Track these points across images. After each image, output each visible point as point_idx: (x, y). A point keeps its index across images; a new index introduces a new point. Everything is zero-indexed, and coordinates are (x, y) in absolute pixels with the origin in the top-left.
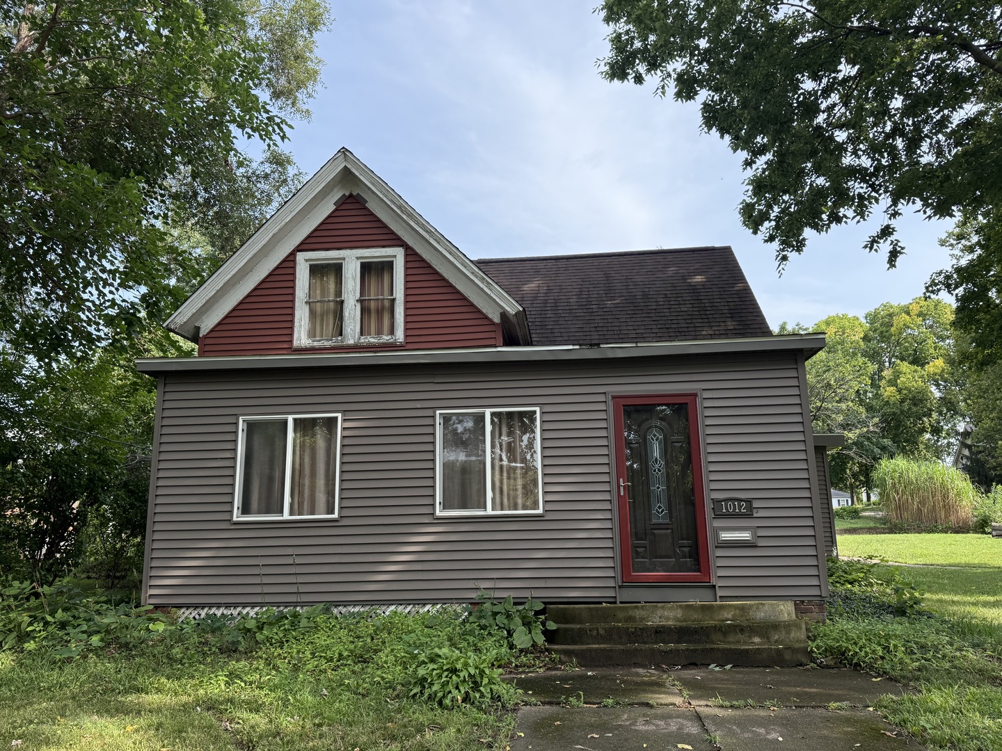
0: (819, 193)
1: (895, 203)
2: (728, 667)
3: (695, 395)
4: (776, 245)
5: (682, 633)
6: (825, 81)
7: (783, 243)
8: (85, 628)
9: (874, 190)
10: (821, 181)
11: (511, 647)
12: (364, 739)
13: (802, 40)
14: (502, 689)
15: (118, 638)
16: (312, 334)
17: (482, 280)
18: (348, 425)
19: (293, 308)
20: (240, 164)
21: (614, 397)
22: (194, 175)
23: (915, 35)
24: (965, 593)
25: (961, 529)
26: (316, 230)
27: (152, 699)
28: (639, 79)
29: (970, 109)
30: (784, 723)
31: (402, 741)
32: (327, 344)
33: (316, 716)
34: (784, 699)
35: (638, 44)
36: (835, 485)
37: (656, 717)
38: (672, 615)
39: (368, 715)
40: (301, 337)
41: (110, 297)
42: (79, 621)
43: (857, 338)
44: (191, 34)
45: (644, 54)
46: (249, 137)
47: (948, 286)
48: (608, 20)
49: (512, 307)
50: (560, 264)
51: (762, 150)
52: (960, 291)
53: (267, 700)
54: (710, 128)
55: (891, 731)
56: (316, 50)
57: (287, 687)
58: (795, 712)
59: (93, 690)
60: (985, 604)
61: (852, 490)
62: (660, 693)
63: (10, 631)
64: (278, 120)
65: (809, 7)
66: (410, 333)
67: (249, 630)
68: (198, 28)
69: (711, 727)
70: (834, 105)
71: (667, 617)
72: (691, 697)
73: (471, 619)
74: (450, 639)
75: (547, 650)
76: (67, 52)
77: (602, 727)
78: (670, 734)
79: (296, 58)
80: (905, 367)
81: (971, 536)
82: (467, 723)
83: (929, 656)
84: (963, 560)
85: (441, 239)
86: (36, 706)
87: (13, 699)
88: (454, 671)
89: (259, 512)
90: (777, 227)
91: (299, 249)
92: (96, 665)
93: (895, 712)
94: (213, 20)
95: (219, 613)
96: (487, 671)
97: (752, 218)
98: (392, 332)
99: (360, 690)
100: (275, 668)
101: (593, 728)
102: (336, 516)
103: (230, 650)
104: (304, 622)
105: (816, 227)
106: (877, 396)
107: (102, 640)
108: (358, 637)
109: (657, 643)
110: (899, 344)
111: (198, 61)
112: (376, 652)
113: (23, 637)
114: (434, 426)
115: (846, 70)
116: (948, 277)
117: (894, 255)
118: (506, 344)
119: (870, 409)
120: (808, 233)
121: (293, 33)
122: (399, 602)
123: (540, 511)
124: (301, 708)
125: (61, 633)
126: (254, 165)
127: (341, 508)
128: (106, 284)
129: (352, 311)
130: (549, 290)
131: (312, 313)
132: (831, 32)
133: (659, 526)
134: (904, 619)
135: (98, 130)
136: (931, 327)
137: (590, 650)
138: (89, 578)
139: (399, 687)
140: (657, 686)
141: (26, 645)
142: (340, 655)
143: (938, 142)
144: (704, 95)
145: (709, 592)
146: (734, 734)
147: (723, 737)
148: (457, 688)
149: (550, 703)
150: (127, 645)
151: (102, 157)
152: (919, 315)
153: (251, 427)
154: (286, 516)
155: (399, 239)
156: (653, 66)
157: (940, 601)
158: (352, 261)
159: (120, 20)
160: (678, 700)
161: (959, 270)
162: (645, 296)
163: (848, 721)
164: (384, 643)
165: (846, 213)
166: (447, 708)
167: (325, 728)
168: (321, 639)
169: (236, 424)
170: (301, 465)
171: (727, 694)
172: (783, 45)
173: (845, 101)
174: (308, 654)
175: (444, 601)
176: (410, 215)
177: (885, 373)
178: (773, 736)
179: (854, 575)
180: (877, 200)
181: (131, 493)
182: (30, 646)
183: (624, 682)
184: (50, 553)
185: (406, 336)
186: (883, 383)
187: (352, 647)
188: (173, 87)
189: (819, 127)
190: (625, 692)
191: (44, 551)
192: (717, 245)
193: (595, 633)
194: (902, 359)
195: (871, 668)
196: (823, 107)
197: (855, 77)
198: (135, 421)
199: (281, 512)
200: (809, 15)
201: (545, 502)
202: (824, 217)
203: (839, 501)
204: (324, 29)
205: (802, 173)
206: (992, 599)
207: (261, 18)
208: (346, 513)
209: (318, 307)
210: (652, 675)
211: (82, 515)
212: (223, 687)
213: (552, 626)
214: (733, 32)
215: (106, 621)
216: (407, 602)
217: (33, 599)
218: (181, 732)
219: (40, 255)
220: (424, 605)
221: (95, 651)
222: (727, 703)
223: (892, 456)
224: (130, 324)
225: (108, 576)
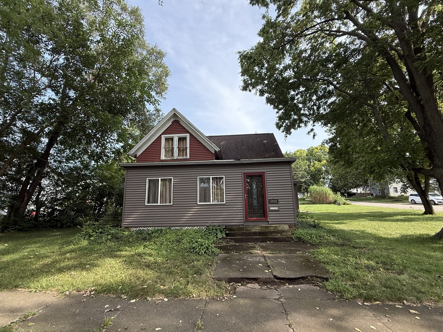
0: (295, 120)
1: (314, 123)
2: (272, 242)
3: (264, 173)
4: (284, 133)
5: (260, 233)
6: (297, 92)
7: (286, 132)
8: (106, 234)
9: (309, 119)
10: (296, 117)
11: (217, 238)
12: (178, 264)
13: (291, 81)
14: (214, 250)
15: (115, 236)
16: (165, 156)
17: (210, 142)
18: (174, 180)
19: (161, 149)
20: (148, 112)
21: (244, 173)
22: (136, 114)
23: (319, 81)
24: (331, 220)
25: (330, 203)
26: (167, 129)
27: (124, 253)
28: (250, 91)
29: (333, 99)
30: (286, 258)
31: (188, 265)
32: (169, 159)
33: (166, 258)
34: (285, 251)
35: (250, 82)
36: (299, 192)
37: (253, 256)
38: (258, 229)
39: (180, 257)
40: (163, 157)
41: (113, 146)
42: (105, 232)
43: (304, 155)
44: (134, 78)
45: (251, 84)
46: (150, 104)
47: (327, 143)
48: (242, 75)
49: (217, 149)
50: (230, 137)
51: (281, 109)
52: (330, 144)
53: (154, 253)
54: (268, 103)
55: (312, 260)
56: (167, 82)
57: (159, 250)
58: (288, 255)
59: (108, 250)
60: (336, 223)
61: (303, 193)
62: (254, 250)
63: (87, 234)
64: (157, 100)
65: (292, 73)
66: (191, 156)
67: (149, 234)
68: (136, 77)
69: (267, 259)
70: (299, 98)
71: (257, 229)
72: (262, 251)
73: (207, 231)
74: (201, 236)
75: (226, 238)
76: (102, 82)
77: (240, 260)
78: (257, 261)
79: (162, 84)
80: (316, 162)
81: (332, 205)
82: (205, 259)
83: (321, 239)
84: (330, 211)
85: (199, 131)
86: (93, 256)
87: (87, 253)
88: (202, 245)
89: (152, 203)
90: (285, 129)
91: (162, 134)
92: (109, 244)
93: (313, 254)
94: (140, 74)
95: (142, 229)
96: (210, 245)
97: (279, 126)
98: (186, 156)
99: (178, 250)
100: (156, 244)
101: (237, 260)
102: (172, 204)
103: (145, 239)
104: (164, 232)
105: (294, 129)
106: (309, 170)
107: (111, 237)
108: (178, 236)
109: (254, 236)
110: (315, 157)
111: (136, 85)
112: (182, 239)
113: (90, 236)
114: (197, 181)
115: (302, 89)
116: (327, 141)
117: (314, 136)
118: (216, 159)
119: (308, 173)
120: (292, 130)
121: (161, 78)
122: (188, 226)
123: (225, 203)
124: (162, 256)
125: (100, 235)
126: (151, 112)
127: (173, 202)
128: (112, 143)
129: (176, 150)
130: (227, 144)
131: (166, 151)
132: (298, 79)
133: (255, 206)
134: (316, 229)
135: (111, 103)
136: (323, 152)
137: (237, 238)
138: (109, 218)
139: (188, 249)
140: (254, 248)
141: (91, 238)
142: (173, 240)
143: (324, 107)
144: (266, 95)
145: (267, 223)
146: (273, 261)
147: (270, 262)
148: (203, 250)
149: (226, 253)
150: (117, 238)
151: (112, 110)
152: (320, 149)
153: (150, 181)
154: (159, 204)
155: (188, 131)
156: (253, 87)
157: (324, 223)
158: (176, 137)
159: (116, 74)
160: (259, 252)
161: (330, 139)
162: (252, 146)
163: (301, 257)
164: (184, 237)
165: (302, 125)
166: (200, 255)
167: (168, 261)
168: (168, 236)
169: (146, 180)
170: (163, 191)
171: (271, 250)
172: (286, 83)
173: (302, 96)
174: (165, 240)
175: (200, 226)
176: (191, 125)
177: (311, 164)
178: (283, 261)
179: (303, 216)
180: (309, 122)
181: (120, 196)
182: (92, 238)
183: (245, 247)
184: (98, 212)
185: (190, 157)
186: (311, 166)
187: (176, 238)
188: (130, 92)
189: (295, 103)
190: (245, 250)
191: (97, 211)
192: (270, 133)
193: (238, 234)
194: (316, 160)
195: (307, 242)
196: (296, 98)
197: (304, 91)
198: (121, 177)
199: (158, 203)
200: (293, 75)
201: (226, 200)
202: (296, 126)
203: (300, 196)
204: (169, 76)
205: (291, 115)
206: (337, 222)
207: (153, 74)
208: (174, 203)
209: (167, 149)
210: (253, 244)
211: (107, 202)
212: (142, 250)
213: (227, 232)
214: (274, 79)
215: (112, 232)
216: (190, 226)
217: (93, 225)
218: (131, 262)
219: (95, 135)
220: (195, 227)
221: (109, 240)
222: (271, 253)
223: (313, 185)
224: (118, 154)
225: (114, 217)
